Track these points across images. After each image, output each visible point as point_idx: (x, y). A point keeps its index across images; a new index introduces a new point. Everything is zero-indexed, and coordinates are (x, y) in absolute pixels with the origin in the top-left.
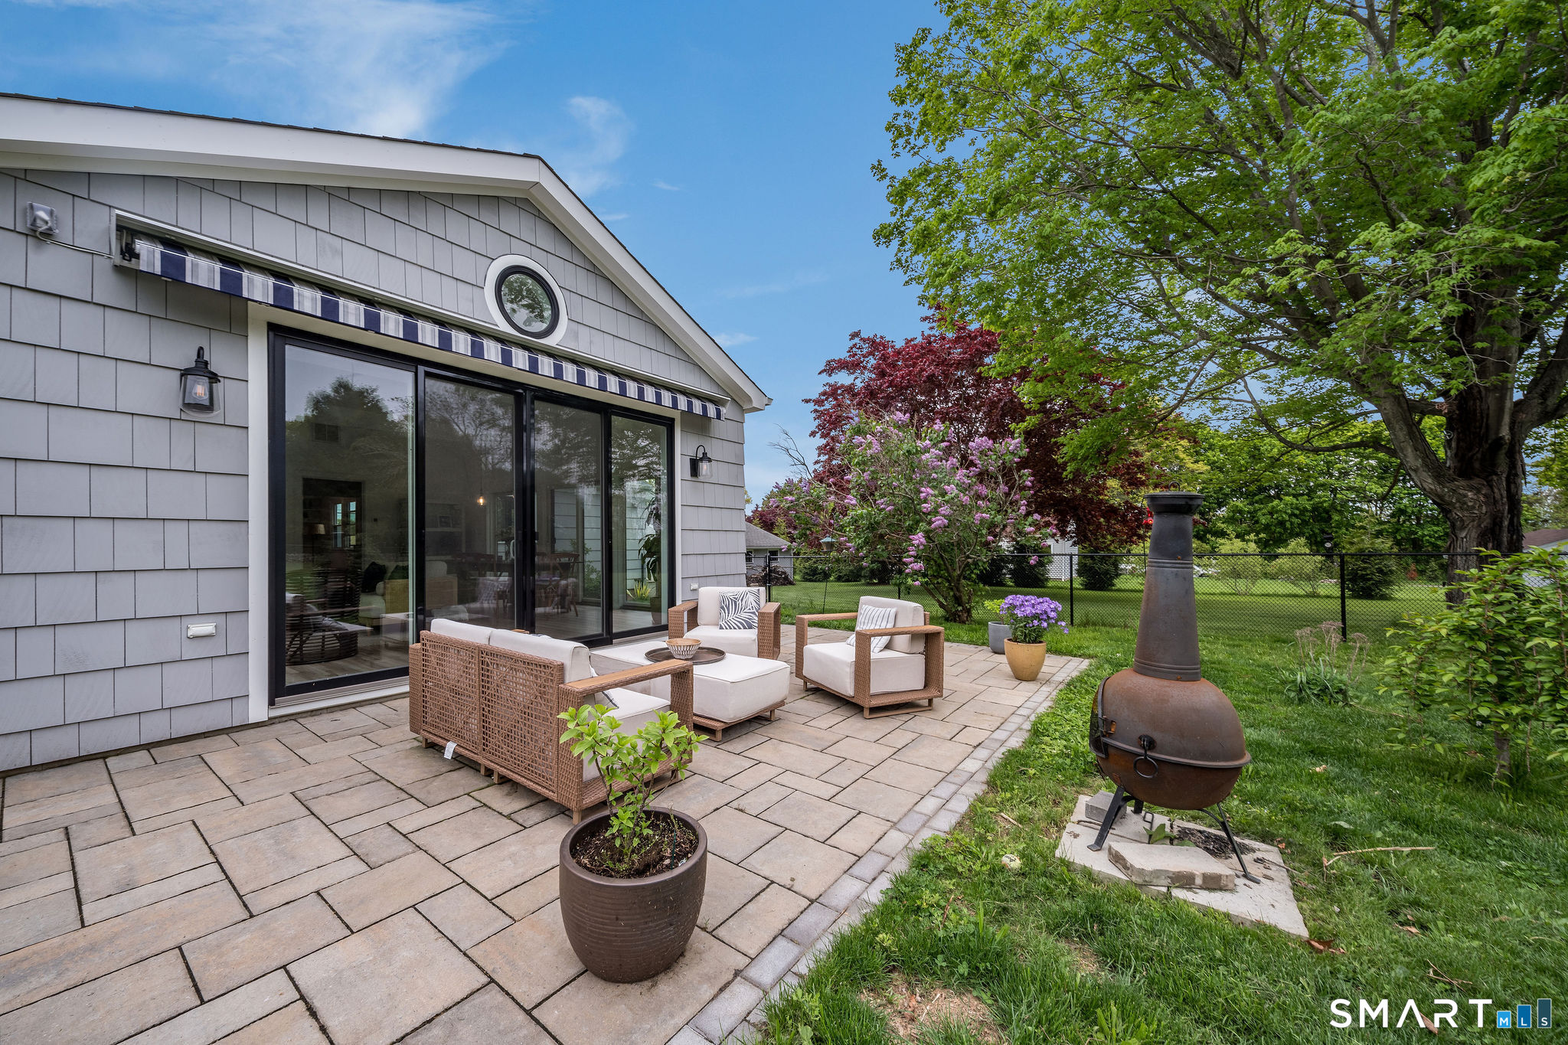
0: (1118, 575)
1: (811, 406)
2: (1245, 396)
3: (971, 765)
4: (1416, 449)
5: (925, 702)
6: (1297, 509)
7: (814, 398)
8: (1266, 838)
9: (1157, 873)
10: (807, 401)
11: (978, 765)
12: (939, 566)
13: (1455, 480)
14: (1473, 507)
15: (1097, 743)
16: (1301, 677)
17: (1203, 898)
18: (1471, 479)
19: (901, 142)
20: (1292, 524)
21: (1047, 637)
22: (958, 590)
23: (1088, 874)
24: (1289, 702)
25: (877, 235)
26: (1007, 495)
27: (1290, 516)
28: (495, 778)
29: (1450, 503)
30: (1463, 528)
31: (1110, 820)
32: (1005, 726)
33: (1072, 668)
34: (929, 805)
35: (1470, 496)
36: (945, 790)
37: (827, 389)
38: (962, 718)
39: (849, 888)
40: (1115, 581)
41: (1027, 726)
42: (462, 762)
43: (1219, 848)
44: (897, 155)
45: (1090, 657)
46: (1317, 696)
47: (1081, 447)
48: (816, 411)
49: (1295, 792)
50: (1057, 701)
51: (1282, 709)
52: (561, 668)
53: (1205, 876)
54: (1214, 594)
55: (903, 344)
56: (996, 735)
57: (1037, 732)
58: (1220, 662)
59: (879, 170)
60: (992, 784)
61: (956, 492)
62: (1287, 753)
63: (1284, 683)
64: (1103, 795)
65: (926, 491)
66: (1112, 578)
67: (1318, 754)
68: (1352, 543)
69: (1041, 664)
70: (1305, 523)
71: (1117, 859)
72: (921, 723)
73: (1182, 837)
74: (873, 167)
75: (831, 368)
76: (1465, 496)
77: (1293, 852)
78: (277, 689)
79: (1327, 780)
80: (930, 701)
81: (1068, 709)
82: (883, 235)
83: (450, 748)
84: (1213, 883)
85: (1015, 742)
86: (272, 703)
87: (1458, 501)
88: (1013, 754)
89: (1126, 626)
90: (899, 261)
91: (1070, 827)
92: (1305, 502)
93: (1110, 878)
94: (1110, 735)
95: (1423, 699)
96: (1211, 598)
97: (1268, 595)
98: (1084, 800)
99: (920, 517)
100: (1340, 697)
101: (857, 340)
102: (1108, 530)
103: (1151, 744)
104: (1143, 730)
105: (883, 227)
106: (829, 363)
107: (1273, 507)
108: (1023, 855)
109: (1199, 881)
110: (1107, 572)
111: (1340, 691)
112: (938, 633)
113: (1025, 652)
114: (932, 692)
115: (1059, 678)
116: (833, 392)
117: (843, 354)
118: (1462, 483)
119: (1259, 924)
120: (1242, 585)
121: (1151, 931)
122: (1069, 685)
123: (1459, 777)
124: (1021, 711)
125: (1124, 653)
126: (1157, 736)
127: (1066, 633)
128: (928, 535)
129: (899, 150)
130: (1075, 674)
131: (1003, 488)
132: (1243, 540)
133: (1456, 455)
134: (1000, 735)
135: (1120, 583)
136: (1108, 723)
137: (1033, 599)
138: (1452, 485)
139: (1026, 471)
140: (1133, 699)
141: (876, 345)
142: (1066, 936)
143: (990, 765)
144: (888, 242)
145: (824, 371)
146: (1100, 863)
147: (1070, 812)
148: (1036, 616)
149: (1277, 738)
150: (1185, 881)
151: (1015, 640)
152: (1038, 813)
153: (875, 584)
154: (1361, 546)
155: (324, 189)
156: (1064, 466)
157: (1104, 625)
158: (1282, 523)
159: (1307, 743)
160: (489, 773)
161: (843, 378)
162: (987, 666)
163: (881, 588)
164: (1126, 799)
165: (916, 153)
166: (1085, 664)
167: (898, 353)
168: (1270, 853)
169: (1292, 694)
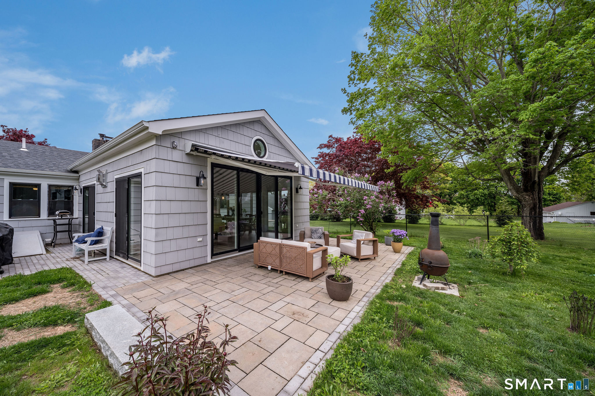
0: (420, 219)
1: (314, 160)
2: (461, 161)
3: (389, 271)
4: (511, 183)
5: (373, 258)
6: (483, 194)
7: (315, 157)
8: (455, 283)
9: (432, 287)
10: (313, 158)
11: (391, 271)
12: (366, 218)
13: (523, 192)
14: (528, 201)
15: (420, 264)
16: (470, 251)
17: (441, 291)
18: (527, 192)
19: (351, 82)
20: (481, 199)
21: (403, 241)
22: (372, 226)
23: (419, 288)
24: (467, 258)
25: (343, 111)
26: (389, 198)
27: (481, 196)
28: (284, 273)
29: (521, 200)
30: (525, 207)
31: (422, 280)
32: (395, 263)
33: (410, 249)
34: (383, 278)
35: (527, 198)
36: (385, 276)
37: (320, 154)
38: (384, 261)
39: (373, 291)
40: (419, 221)
41: (401, 263)
42: (273, 270)
43: (445, 284)
44: (350, 86)
45: (414, 246)
46: (474, 256)
47: (408, 178)
48: (315, 161)
49: (463, 276)
50: (407, 258)
51: (464, 260)
52: (306, 248)
53: (442, 288)
54: (452, 225)
55: (346, 140)
56: (393, 265)
57: (403, 264)
58: (451, 248)
59: (344, 91)
60: (395, 274)
61: (374, 198)
62: (463, 269)
63: (466, 253)
64: (421, 276)
65: (365, 197)
66: (418, 220)
67: (470, 269)
68: (499, 208)
69: (401, 248)
70: (486, 199)
71: (424, 285)
72: (373, 262)
73: (438, 282)
74: (342, 89)
75: (321, 147)
76: (526, 197)
77: (459, 285)
78: (213, 255)
79: (471, 274)
80: (375, 258)
81: (410, 260)
82: (345, 111)
83: (270, 268)
84: (443, 289)
85: (399, 267)
86: (212, 258)
87: (523, 199)
88: (398, 269)
89: (423, 237)
90: (352, 121)
91: (414, 281)
92: (486, 192)
93: (423, 289)
94: (423, 261)
95: (494, 256)
96: (452, 227)
97: (471, 226)
98: (416, 277)
99: (363, 204)
100: (480, 256)
101: (330, 138)
102: (416, 204)
103: (431, 263)
104: (429, 260)
105: (345, 108)
106: (321, 145)
107: (475, 193)
108: (406, 285)
109: (440, 288)
110: (416, 218)
111: (480, 255)
112: (377, 240)
113: (398, 245)
114: (375, 255)
115: (406, 252)
116: (322, 155)
117: (326, 142)
118: (525, 193)
119: (451, 294)
120: (462, 222)
121: (431, 294)
122: (409, 254)
123: (501, 273)
124: (398, 260)
125: (424, 245)
126: (432, 261)
127: (408, 240)
128: (366, 210)
129: (351, 85)
130: (410, 251)
131: (387, 196)
132: (462, 206)
133: (523, 185)
134: (394, 265)
135: (420, 221)
136: (422, 259)
137: (399, 231)
138: (522, 194)
139: (394, 191)
140: (427, 254)
141: (338, 140)
142: (416, 296)
143: (394, 271)
144: (346, 114)
145: (319, 147)
146: (421, 286)
147: (414, 279)
148: (400, 235)
149: (462, 266)
150: (438, 288)
151: (394, 241)
152: (407, 279)
153: (335, 221)
154: (501, 209)
155: (220, 127)
156: (403, 184)
157: (417, 236)
158: (478, 199)
159: (468, 267)
160: (281, 272)
161: (326, 151)
162: (386, 249)
163: (338, 223)
164: (426, 275)
165: (356, 86)
166: (413, 248)
167: (345, 143)
168: (456, 286)
169: (468, 256)
